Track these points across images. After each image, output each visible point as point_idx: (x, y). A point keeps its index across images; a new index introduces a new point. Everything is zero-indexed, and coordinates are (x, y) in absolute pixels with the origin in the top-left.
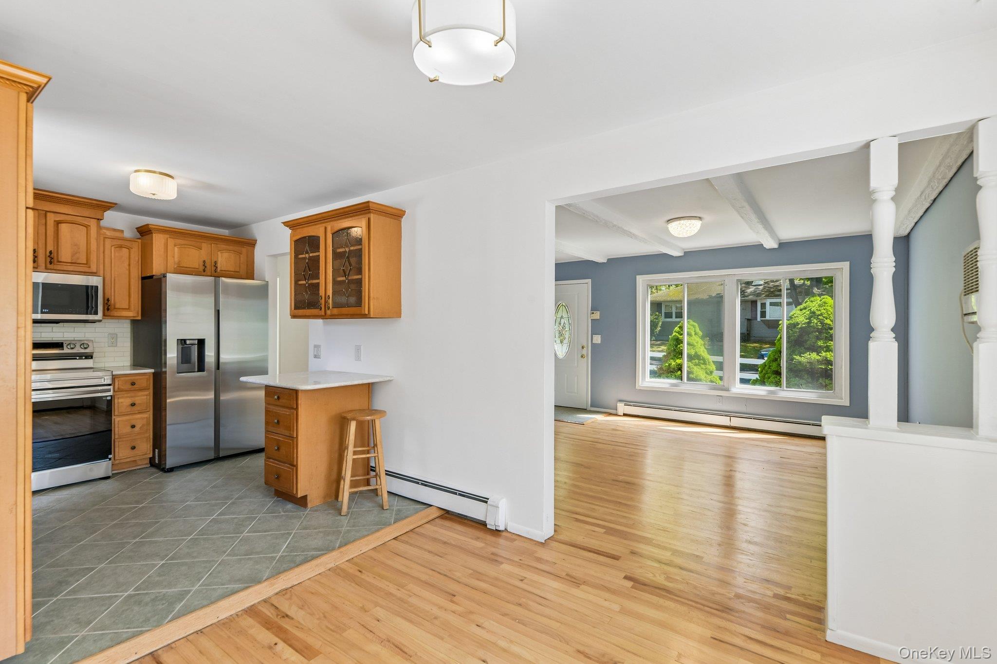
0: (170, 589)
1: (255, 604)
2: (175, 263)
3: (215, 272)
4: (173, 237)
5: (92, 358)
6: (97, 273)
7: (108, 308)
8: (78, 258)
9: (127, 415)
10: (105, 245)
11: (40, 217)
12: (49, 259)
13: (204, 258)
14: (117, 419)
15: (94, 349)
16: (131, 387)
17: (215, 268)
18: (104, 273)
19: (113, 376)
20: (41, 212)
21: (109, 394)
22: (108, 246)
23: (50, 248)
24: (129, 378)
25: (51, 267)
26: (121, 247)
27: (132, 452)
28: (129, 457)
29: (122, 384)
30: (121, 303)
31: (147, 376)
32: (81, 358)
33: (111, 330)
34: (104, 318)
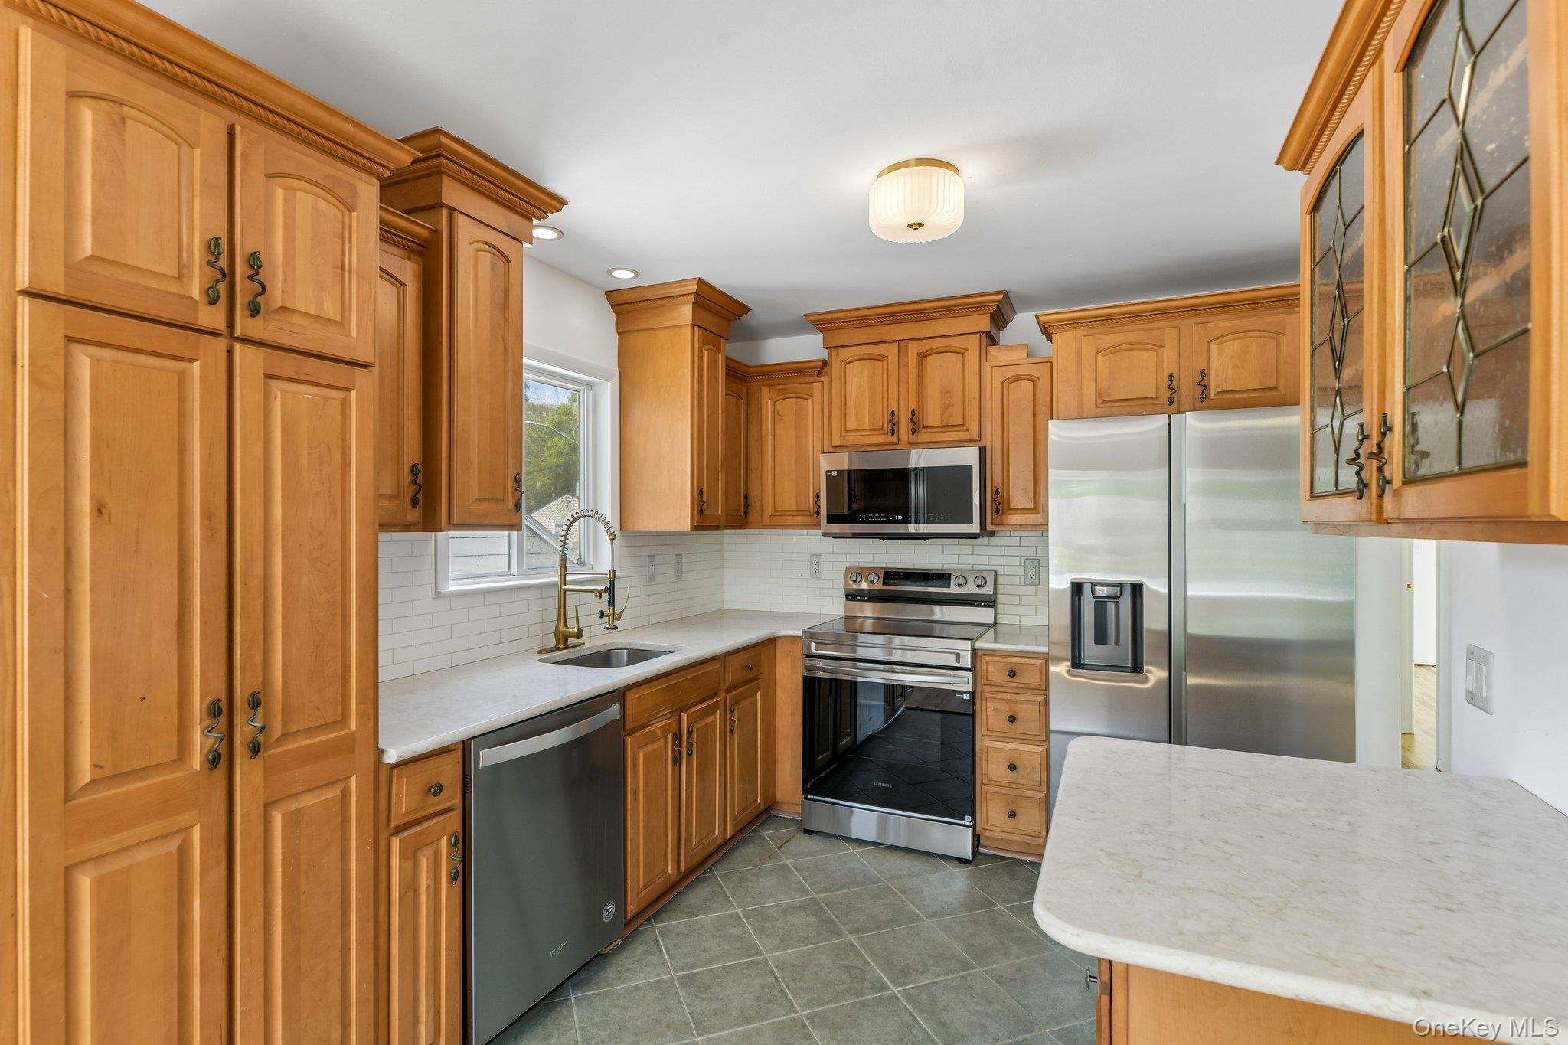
2: (1099, 394)
3: (1202, 399)
4: (1094, 331)
5: (994, 606)
6: (980, 440)
7: (998, 507)
8: (951, 416)
9: (1004, 739)
10: (994, 379)
11: (901, 353)
12: (911, 424)
13: (1171, 367)
14: (987, 743)
15: (1000, 588)
16: (1009, 679)
17: (1200, 389)
18: (992, 440)
19: (974, 652)
20: (902, 344)
21: (970, 688)
22: (998, 383)
23: (913, 405)
24: (1006, 659)
25: (914, 438)
26: (1019, 379)
27: (1010, 823)
28: (1006, 830)
29: (993, 670)
30: (1019, 497)
31: (1039, 662)
32: (979, 605)
33: (1030, 552)
34: (994, 528)
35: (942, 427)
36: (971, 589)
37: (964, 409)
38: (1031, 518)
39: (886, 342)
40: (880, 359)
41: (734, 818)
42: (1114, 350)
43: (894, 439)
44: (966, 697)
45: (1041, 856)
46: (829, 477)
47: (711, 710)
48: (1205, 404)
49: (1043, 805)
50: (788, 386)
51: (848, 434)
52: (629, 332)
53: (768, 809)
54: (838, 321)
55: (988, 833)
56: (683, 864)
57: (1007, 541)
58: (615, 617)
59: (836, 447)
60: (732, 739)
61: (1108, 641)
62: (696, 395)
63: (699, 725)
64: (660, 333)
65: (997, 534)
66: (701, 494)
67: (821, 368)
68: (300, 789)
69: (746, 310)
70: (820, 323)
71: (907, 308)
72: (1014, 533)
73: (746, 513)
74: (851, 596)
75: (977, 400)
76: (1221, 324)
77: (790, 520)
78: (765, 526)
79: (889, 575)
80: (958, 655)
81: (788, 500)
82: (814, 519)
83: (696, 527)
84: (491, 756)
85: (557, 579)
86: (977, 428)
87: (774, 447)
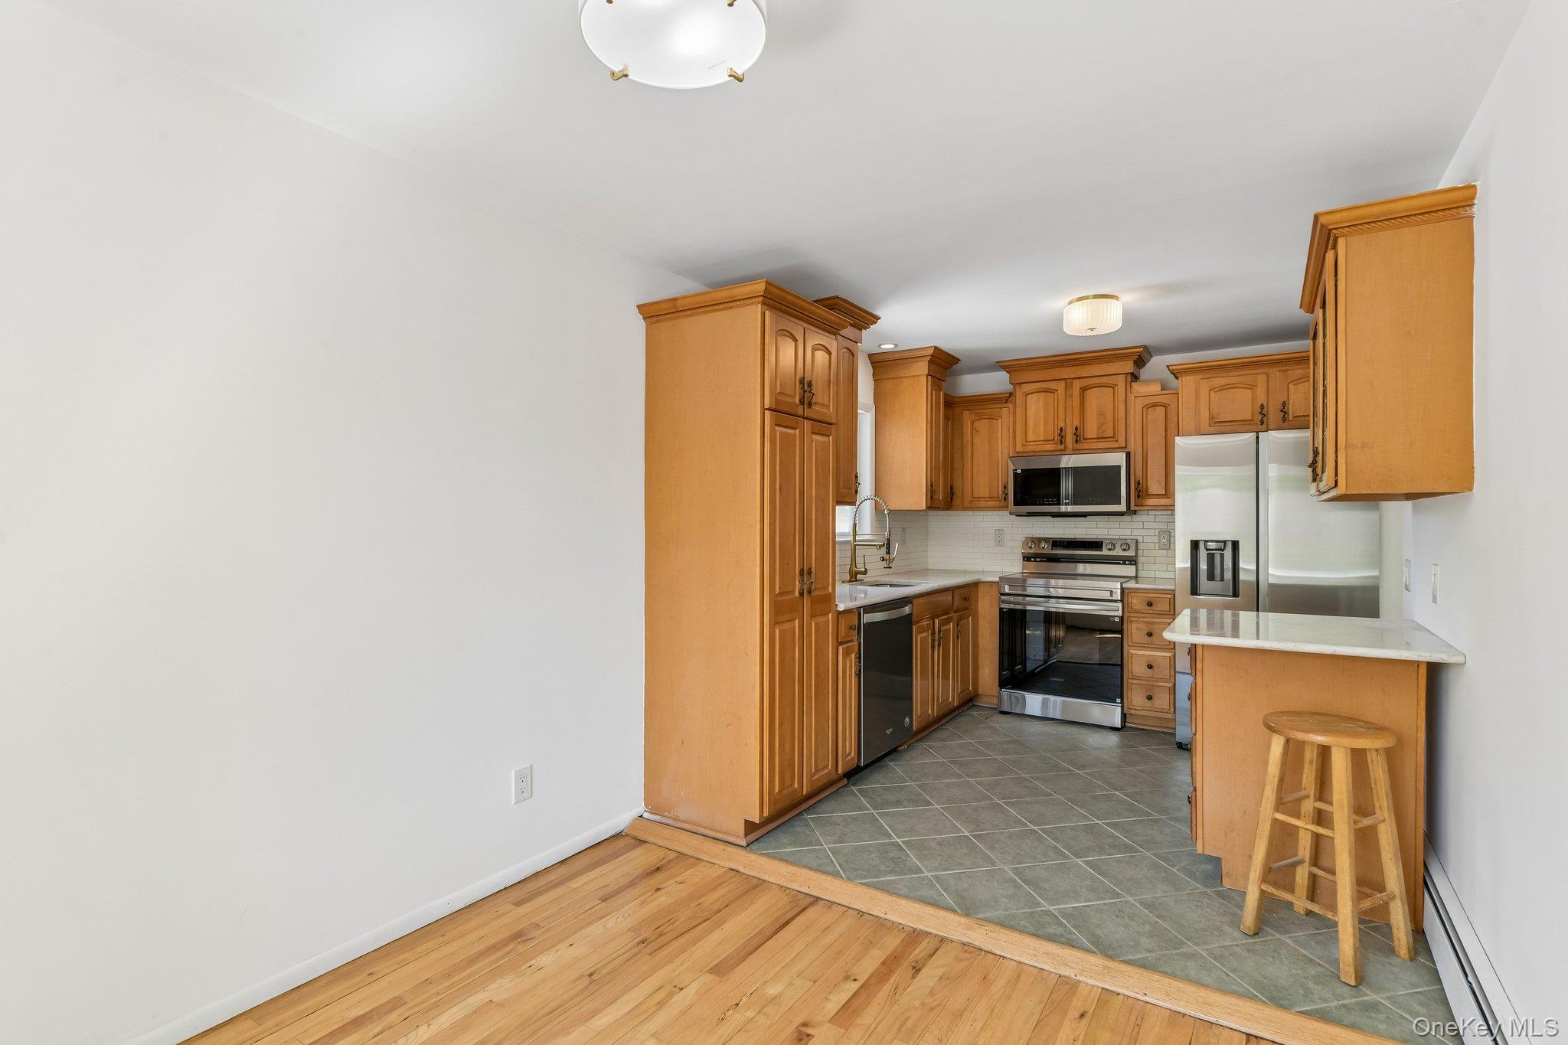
0: (918, 859)
1: (931, 934)
2: (1211, 417)
3: (1284, 420)
4: (1208, 376)
5: (1136, 564)
6: (1126, 447)
7: (1139, 494)
8: (1105, 431)
9: (1144, 648)
10: (1136, 406)
11: (1068, 387)
12: (1075, 437)
13: (1262, 400)
14: (1132, 651)
15: (1140, 552)
16: (1148, 608)
17: (1282, 414)
18: (1134, 445)
19: (1123, 590)
20: (1068, 381)
21: (1120, 613)
22: (1139, 408)
23: (1076, 423)
24: (1145, 595)
25: (1077, 446)
26: (1155, 405)
27: (1148, 704)
28: (1145, 709)
29: (1137, 602)
30: (1155, 487)
31: (1169, 596)
32: (1124, 563)
33: (1163, 527)
34: (1136, 508)
35: (1097, 438)
36: (1118, 552)
37: (1114, 426)
38: (1164, 501)
39: (1056, 380)
40: (1052, 391)
41: (959, 694)
42: (1222, 388)
43: (1062, 447)
44: (1117, 619)
45: (1175, 729)
46: (1015, 474)
47: (948, 621)
48: (1285, 424)
49: (1172, 692)
50: (983, 411)
51: (1028, 443)
52: (882, 379)
53: (971, 700)
54: (1020, 365)
55: (1132, 712)
56: (935, 712)
57: (1144, 518)
58: (891, 561)
59: (1018, 453)
60: (957, 643)
61: (1216, 579)
62: (929, 421)
63: (943, 628)
64: (904, 380)
65: (1138, 513)
66: (932, 486)
67: (1006, 398)
68: (818, 614)
69: (958, 360)
70: (1009, 367)
71: (1072, 357)
72: (1150, 513)
73: (951, 499)
74: (1027, 558)
75: (1124, 420)
76: (1296, 372)
77: (983, 504)
78: (965, 509)
79: (1057, 543)
80: (1111, 592)
81: (983, 488)
82: (1003, 503)
83: (930, 508)
84: (868, 618)
85: (851, 538)
86: (1124, 439)
87: (972, 453)
